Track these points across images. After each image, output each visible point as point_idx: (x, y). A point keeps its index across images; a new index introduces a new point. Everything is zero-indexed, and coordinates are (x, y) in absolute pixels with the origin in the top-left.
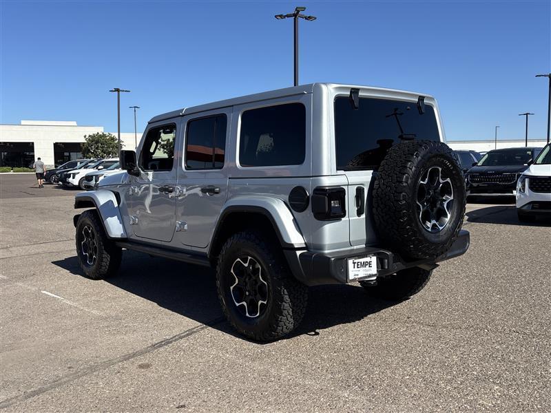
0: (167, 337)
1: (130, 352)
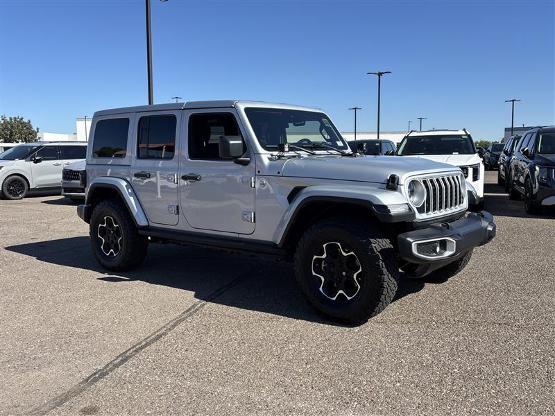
0: (99, 368)
1: (60, 393)
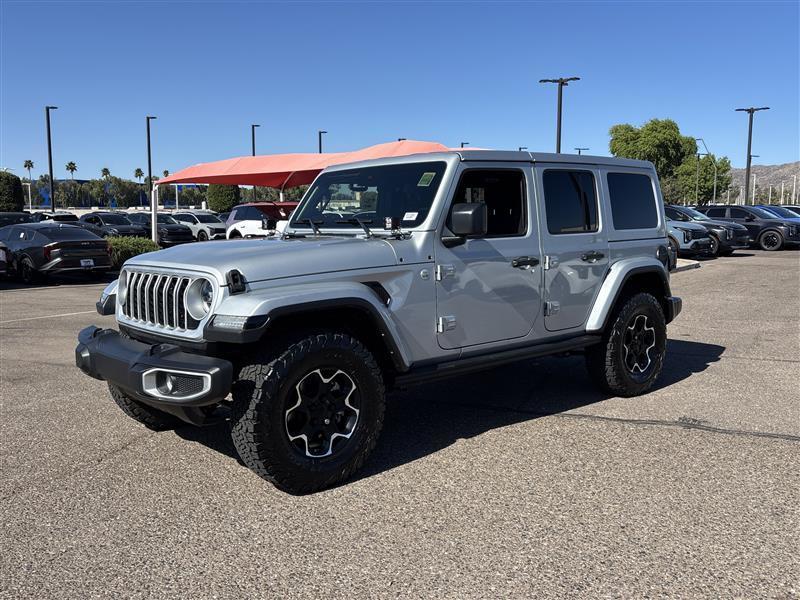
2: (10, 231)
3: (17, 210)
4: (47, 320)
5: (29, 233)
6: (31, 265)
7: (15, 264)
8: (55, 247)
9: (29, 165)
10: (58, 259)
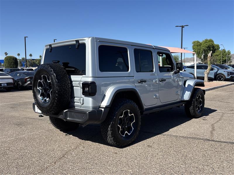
2: (15, 73)
3: (15, 67)
4: (27, 102)
5: (20, 74)
6: (21, 84)
7: (16, 84)
8: (28, 78)
9: (19, 55)
10: (29, 82)
